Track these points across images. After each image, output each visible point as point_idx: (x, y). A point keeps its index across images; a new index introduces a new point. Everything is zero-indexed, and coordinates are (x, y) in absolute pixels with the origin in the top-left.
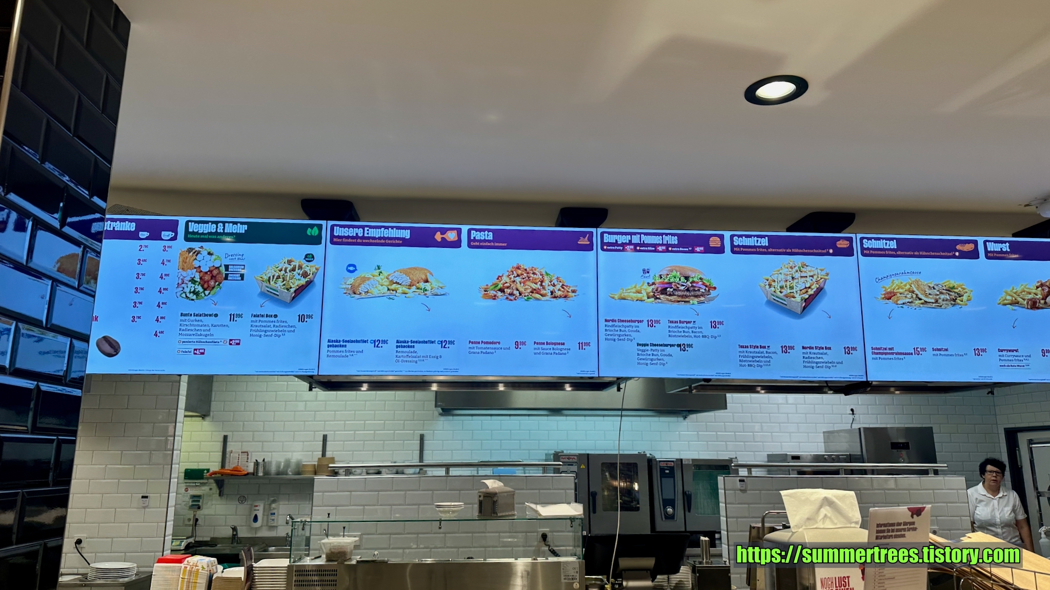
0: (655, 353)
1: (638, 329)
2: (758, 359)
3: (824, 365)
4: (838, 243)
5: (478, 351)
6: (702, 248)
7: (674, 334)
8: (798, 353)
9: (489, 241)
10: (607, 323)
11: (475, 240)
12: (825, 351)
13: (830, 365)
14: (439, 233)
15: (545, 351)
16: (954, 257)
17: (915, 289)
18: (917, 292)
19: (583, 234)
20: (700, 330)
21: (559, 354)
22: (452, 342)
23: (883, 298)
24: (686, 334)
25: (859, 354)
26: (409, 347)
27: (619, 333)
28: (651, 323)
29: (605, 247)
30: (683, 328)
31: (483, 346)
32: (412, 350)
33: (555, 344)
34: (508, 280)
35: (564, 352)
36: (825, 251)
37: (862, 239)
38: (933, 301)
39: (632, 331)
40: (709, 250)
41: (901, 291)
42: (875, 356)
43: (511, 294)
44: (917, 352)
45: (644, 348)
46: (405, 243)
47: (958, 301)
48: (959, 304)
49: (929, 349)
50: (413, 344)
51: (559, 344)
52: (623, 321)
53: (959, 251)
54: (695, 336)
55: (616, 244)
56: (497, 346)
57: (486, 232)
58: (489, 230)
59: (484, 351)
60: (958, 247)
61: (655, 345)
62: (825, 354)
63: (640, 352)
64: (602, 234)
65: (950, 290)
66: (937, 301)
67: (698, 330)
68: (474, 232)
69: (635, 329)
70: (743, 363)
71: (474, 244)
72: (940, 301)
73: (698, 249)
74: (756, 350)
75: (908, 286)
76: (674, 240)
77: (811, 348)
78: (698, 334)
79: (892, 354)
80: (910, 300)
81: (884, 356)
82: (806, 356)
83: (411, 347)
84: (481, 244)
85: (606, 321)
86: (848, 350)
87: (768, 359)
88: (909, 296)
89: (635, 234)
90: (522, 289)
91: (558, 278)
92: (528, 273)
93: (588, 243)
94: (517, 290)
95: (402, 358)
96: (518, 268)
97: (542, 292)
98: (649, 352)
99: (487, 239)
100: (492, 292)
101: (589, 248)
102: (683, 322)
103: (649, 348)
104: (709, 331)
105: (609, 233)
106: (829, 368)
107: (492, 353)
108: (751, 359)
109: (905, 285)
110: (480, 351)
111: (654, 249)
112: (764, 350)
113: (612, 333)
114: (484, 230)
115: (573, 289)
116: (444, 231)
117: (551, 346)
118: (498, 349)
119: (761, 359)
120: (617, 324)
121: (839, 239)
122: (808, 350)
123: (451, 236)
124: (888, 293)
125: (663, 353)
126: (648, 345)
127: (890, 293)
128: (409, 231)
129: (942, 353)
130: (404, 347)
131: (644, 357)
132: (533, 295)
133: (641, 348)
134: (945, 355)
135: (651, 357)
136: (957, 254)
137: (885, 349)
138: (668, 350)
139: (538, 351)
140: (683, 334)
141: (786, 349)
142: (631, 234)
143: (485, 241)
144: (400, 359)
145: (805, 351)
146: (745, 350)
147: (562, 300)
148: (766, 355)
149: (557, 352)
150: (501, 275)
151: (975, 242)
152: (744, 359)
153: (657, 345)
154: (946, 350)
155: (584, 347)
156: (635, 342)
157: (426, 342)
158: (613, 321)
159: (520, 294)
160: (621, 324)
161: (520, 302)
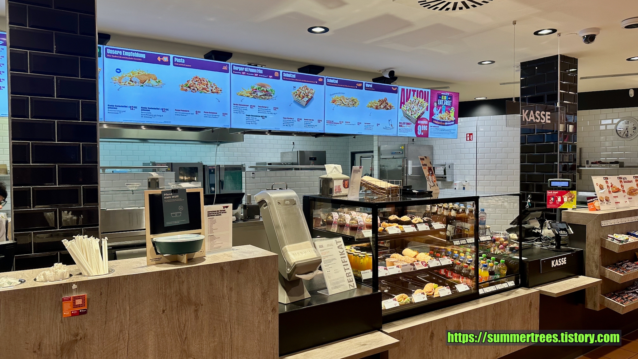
0: (253, 119)
1: (247, 109)
2: (289, 123)
3: (311, 126)
4: (319, 79)
5: (179, 114)
6: (272, 77)
7: (260, 112)
8: (303, 121)
9: (183, 64)
10: (234, 105)
11: (176, 62)
12: (311, 121)
13: (313, 126)
14: (159, 57)
15: (209, 116)
16: (355, 88)
17: (342, 100)
18: (343, 101)
19: (225, 65)
20: (270, 111)
21: (214, 117)
22: (167, 110)
23: (332, 102)
24: (265, 112)
25: (322, 123)
26: (147, 110)
27: (239, 110)
28: (252, 107)
29: (234, 72)
30: (264, 109)
31: (182, 112)
32: (149, 112)
33: (213, 113)
34: (192, 83)
35: (216, 117)
36: (314, 82)
37: (327, 78)
38: (347, 104)
39: (244, 109)
40: (274, 78)
41: (338, 100)
42: (327, 124)
43: (194, 89)
44: (341, 123)
45: (248, 117)
46: (143, 60)
47: (355, 105)
48: (355, 106)
49: (344, 122)
50: (149, 109)
51: (215, 113)
52: (240, 105)
53: (357, 86)
54: (268, 113)
55: (238, 71)
56: (188, 112)
57: (182, 59)
58: (183, 58)
59: (182, 114)
60: (357, 85)
61: (253, 116)
62: (312, 122)
63: (247, 119)
64: (233, 65)
65: (353, 100)
66: (348, 105)
67: (269, 111)
68: (176, 58)
69: (245, 109)
70: (284, 125)
71: (176, 64)
72: (349, 104)
73: (270, 77)
74: (289, 120)
75: (340, 98)
76: (261, 72)
77: (307, 120)
78: (269, 112)
79: (333, 123)
80: (340, 104)
81: (330, 124)
82: (305, 123)
83: (148, 110)
84: (179, 64)
85: (234, 104)
86: (319, 121)
87: (293, 123)
88: (340, 102)
89: (246, 67)
90: (198, 88)
91: (214, 84)
92: (201, 80)
93: (227, 69)
94: (196, 88)
95: (144, 116)
96: (196, 78)
97: (207, 90)
98: (251, 119)
99: (182, 62)
100: (185, 88)
101: (227, 71)
102: (264, 107)
103: (251, 117)
104: (273, 111)
105: (236, 66)
106: (313, 127)
107: (186, 115)
108: (287, 123)
109: (339, 98)
110: (180, 114)
111: (253, 75)
112: (292, 120)
113: (236, 110)
114: (180, 58)
115: (221, 89)
116: (162, 56)
117: (211, 114)
118: (188, 114)
119: (290, 123)
120: (238, 106)
121: (319, 77)
122: (306, 121)
123: (165, 59)
124: (333, 100)
125: (256, 119)
126: (250, 116)
127: (334, 100)
128: (145, 55)
129: (348, 123)
130: (145, 110)
131: (249, 121)
132: (203, 90)
133: (247, 117)
134: (349, 124)
135: (251, 121)
136: (356, 87)
137: (331, 121)
138: (258, 118)
139: (206, 116)
140: (263, 112)
141: (299, 120)
142: (245, 67)
143: (181, 63)
144: (143, 116)
145: (305, 121)
146: (285, 119)
147: (216, 94)
148: (292, 122)
149: (214, 116)
150: (189, 80)
151: (362, 83)
152: (285, 123)
153: (254, 116)
154: (349, 122)
155: (225, 115)
156: (245, 115)
157: (155, 109)
158: (237, 105)
159: (198, 90)
160: (240, 106)
161: (198, 94)
